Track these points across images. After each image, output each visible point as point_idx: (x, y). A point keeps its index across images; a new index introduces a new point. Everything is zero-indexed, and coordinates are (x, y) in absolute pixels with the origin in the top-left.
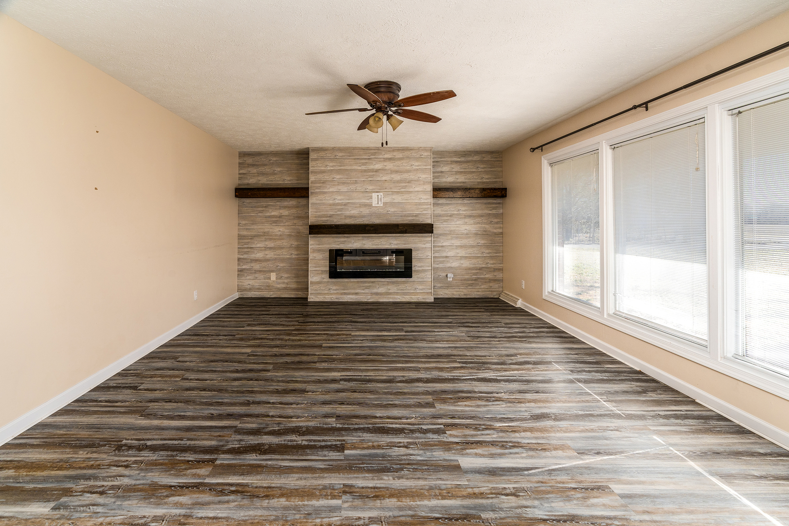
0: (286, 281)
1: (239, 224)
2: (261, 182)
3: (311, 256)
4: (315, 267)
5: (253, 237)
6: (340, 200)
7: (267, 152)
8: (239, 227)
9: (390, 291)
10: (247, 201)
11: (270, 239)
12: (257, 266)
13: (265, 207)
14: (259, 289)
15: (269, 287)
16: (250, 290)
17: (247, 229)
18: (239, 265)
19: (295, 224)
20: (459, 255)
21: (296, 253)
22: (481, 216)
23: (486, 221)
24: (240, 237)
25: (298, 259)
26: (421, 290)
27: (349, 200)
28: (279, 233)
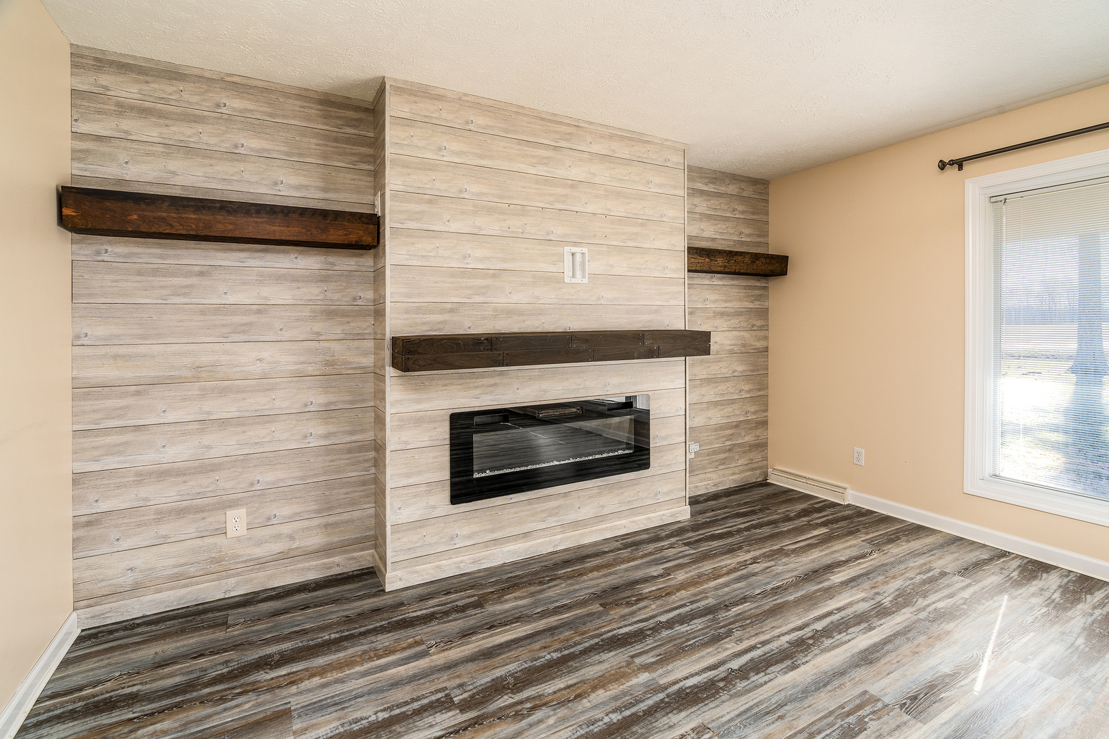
0: (286, 529)
1: (77, 337)
2: (178, 180)
3: (393, 440)
4: (408, 475)
5: (143, 387)
6: (482, 260)
7: (207, 75)
8: (78, 350)
9: (606, 511)
10: (117, 249)
11: (223, 392)
12: (166, 494)
13: (201, 274)
14: (176, 578)
15: (218, 566)
16: (136, 589)
17: (116, 357)
18: (76, 500)
19: (319, 334)
20: (706, 399)
21: (322, 430)
22: (738, 314)
23: (745, 325)
24: (84, 390)
25: (328, 450)
26: (667, 494)
27: (504, 260)
28: (257, 368)
